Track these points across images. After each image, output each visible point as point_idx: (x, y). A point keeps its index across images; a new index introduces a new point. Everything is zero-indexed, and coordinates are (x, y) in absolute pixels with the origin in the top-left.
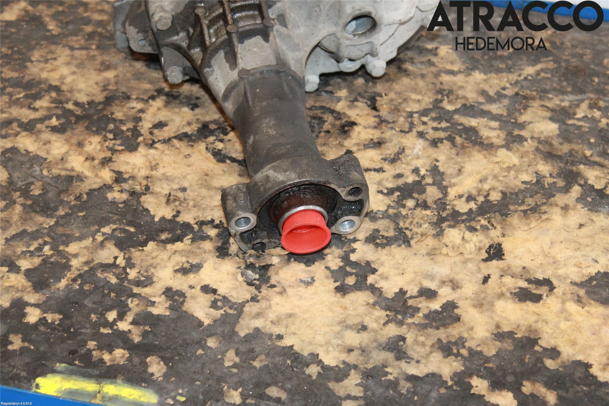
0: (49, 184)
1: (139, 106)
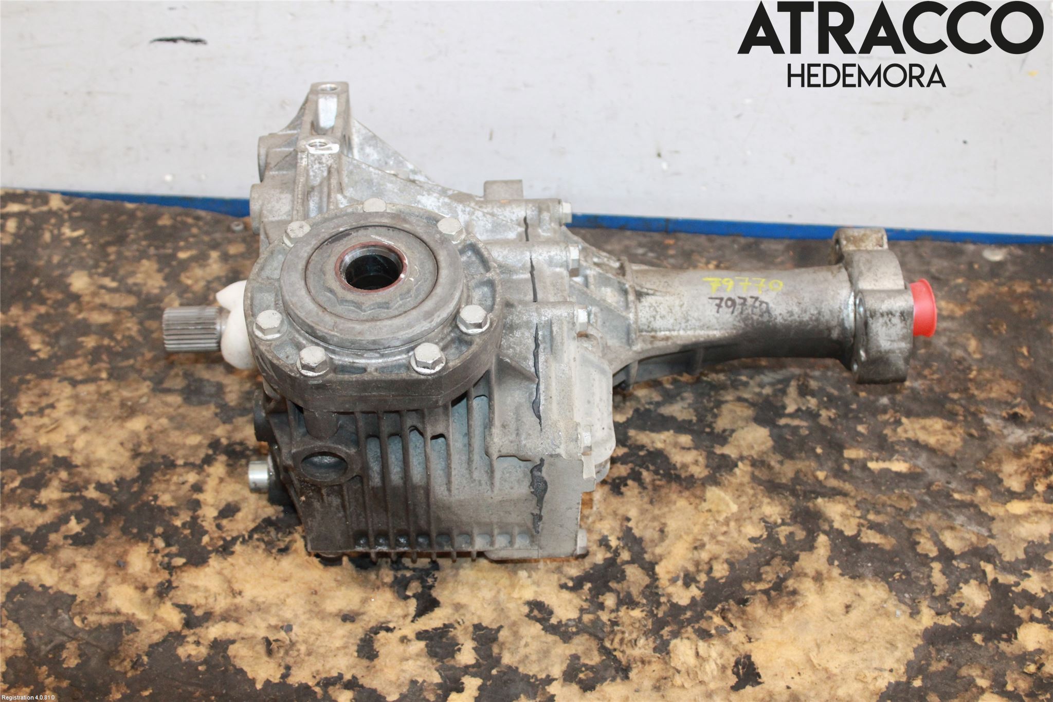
0: (87, 643)
1: (192, 477)
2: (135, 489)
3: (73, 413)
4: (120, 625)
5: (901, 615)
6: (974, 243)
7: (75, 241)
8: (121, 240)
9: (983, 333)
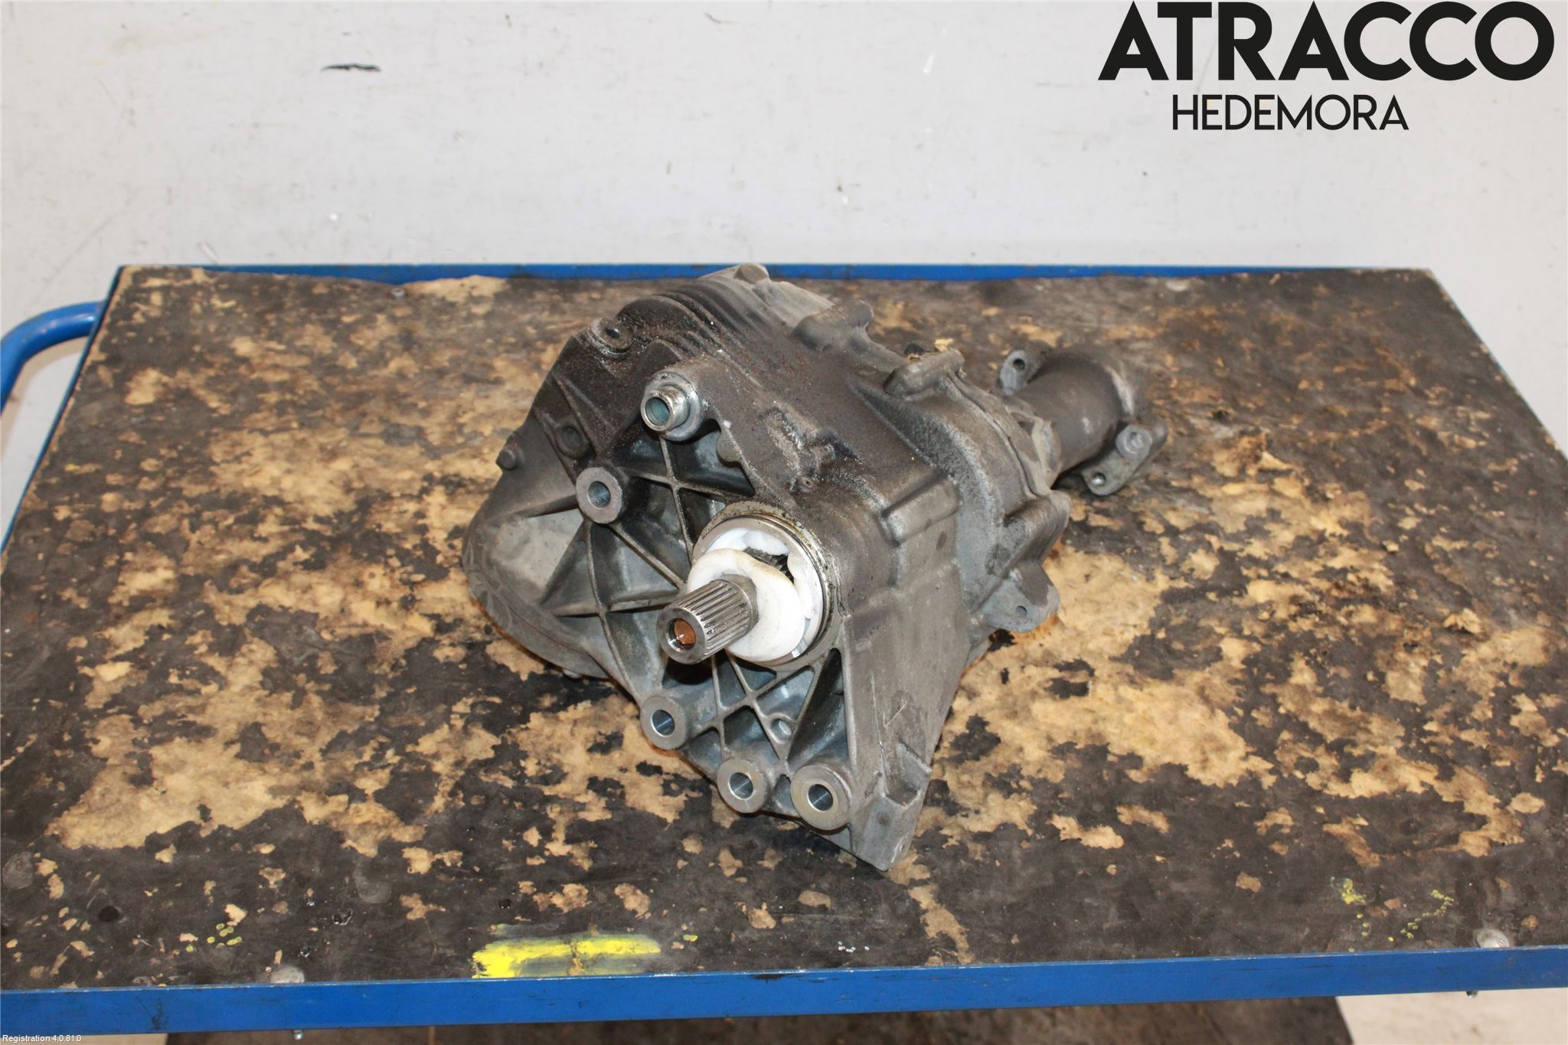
0: (340, 652)
1: (412, 507)
2: (355, 519)
3: (273, 458)
4: (370, 635)
5: (1138, 582)
6: (1156, 276)
7: (229, 312)
8: (278, 308)
9: (1178, 350)
